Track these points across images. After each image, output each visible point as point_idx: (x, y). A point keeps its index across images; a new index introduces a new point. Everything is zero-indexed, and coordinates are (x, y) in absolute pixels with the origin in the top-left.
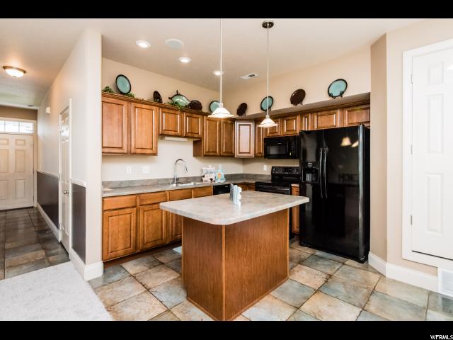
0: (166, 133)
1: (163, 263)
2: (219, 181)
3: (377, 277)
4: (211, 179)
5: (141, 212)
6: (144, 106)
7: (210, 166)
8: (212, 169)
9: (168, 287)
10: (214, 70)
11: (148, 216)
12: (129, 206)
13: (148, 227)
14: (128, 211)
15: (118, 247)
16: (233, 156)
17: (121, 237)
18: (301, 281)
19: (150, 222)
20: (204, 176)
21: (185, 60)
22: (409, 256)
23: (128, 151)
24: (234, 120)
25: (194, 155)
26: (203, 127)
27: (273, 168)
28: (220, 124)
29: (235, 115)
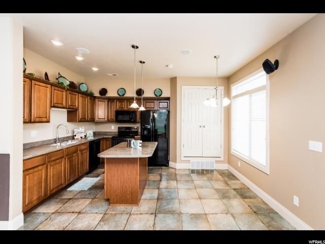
0: (56, 105)
1: (70, 199)
2: (91, 138)
3: (174, 170)
4: (81, 137)
5: (49, 167)
6: (41, 84)
7: (81, 128)
8: (82, 130)
9: (92, 206)
10: (92, 67)
11: (53, 169)
12: (41, 164)
13: (53, 177)
14: (40, 168)
15: (33, 198)
16: (94, 121)
17: (35, 189)
18: (153, 179)
19: (55, 173)
20: (75, 136)
21: (79, 58)
22: (183, 159)
23: (29, 120)
24: (95, 97)
25: (69, 121)
26: (79, 102)
27: (119, 128)
28: (88, 99)
29: (97, 94)
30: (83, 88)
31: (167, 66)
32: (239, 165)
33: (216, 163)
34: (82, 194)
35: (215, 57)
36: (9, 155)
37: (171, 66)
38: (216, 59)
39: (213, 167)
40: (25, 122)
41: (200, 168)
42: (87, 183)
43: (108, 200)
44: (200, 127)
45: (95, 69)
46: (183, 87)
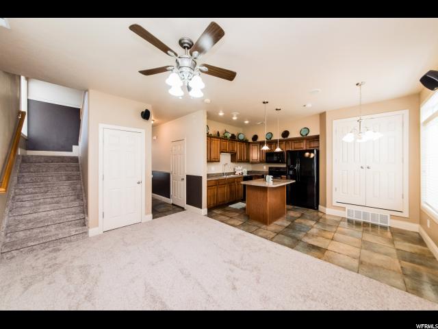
0: (224, 151)
1: (228, 211)
2: (246, 174)
4: (240, 173)
5: (218, 188)
6: (215, 139)
7: (239, 167)
9: (239, 217)
10: (245, 121)
11: (221, 190)
13: (220, 195)
14: (214, 187)
16: (249, 162)
17: (212, 198)
18: (291, 215)
19: (221, 193)
20: (236, 172)
21: (235, 118)
22: (335, 204)
23: (210, 161)
24: (250, 143)
25: (232, 161)
26: (238, 147)
27: (270, 168)
28: (244, 146)
29: (250, 140)
30: (241, 137)
31: (305, 106)
32: (429, 226)
33: (391, 218)
34: (235, 210)
35: (357, 84)
36: (201, 177)
37: (309, 105)
38: (358, 87)
39: (387, 223)
40: (208, 162)
41: (362, 220)
42: (240, 205)
43: (248, 216)
44: (362, 168)
45: (247, 122)
46: (334, 121)
